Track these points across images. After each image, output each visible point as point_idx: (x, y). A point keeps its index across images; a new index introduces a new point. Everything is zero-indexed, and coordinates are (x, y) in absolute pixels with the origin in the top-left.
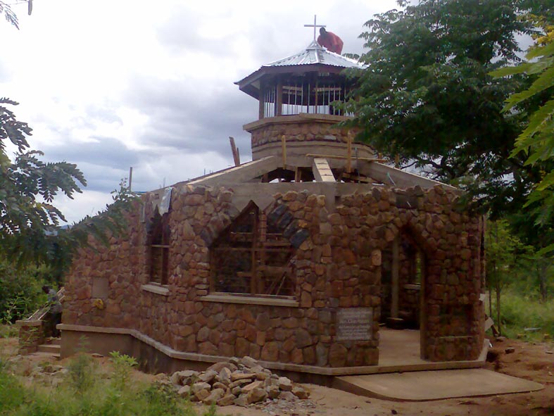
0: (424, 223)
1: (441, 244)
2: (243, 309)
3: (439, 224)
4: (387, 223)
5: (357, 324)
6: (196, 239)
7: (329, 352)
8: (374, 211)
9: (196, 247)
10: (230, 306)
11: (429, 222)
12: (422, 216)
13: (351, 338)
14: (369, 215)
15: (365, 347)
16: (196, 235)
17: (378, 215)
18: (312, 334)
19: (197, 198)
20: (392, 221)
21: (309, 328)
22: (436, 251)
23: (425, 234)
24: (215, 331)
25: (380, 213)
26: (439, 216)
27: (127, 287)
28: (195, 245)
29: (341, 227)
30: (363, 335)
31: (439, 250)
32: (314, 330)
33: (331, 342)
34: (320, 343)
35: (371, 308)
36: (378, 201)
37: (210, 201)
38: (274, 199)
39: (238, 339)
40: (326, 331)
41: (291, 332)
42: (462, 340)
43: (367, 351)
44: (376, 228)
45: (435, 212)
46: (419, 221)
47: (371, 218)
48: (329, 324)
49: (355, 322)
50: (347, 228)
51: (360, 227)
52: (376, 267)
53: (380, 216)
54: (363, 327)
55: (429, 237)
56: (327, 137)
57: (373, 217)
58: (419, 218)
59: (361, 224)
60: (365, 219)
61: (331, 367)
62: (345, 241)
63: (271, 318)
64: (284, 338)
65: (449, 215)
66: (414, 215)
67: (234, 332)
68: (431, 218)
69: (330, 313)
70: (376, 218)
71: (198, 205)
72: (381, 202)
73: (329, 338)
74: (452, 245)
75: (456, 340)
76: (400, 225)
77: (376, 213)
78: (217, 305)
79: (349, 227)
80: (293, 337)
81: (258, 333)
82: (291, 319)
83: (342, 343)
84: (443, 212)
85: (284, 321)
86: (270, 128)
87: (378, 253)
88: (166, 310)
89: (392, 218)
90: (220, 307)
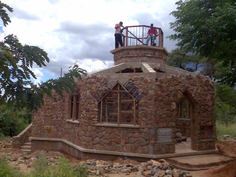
0: (193, 90)
1: (200, 100)
2: (114, 129)
3: (199, 91)
4: (178, 91)
5: (166, 135)
6: (92, 98)
7: (154, 148)
8: (172, 85)
9: (92, 102)
10: (108, 128)
11: (195, 90)
12: (192, 88)
13: (164, 141)
14: (170, 87)
15: (169, 145)
16: (93, 96)
17: (174, 87)
18: (146, 140)
19: (93, 80)
20: (180, 90)
21: (145, 137)
22: (198, 102)
23: (193, 95)
24: (102, 139)
25: (175, 86)
26: (199, 88)
27: (60, 121)
28: (92, 101)
29: (159, 92)
30: (168, 140)
31: (199, 102)
32: (147, 138)
33: (155, 143)
34: (150, 144)
35: (172, 128)
36: (174, 81)
37: (99, 81)
38: (128, 80)
39: (112, 142)
40: (153, 138)
41: (137, 139)
42: (209, 141)
43: (170, 147)
44: (173, 93)
45: (197, 86)
46: (191, 90)
47: (171, 88)
48: (154, 135)
49: (165, 134)
50: (161, 92)
51: (166, 92)
52: (174, 110)
53: (175, 87)
54: (169, 136)
55: (195, 97)
56: (147, 55)
57: (172, 88)
58: (191, 89)
59: (167, 91)
60: (169, 89)
61: (155, 154)
62: (160, 98)
63: (127, 133)
64: (133, 142)
65: (203, 87)
66: (189, 87)
67: (110, 140)
68: (196, 89)
69: (154, 130)
70: (173, 88)
71: (93, 83)
72: (175, 81)
73: (154, 141)
74: (204, 100)
75: (207, 141)
76: (183, 91)
77: (173, 86)
78: (103, 127)
79: (162, 92)
80: (138, 142)
81: (121, 140)
82: (137, 133)
83: (159, 143)
84: (201, 86)
85: (133, 134)
86: (123, 51)
87: (174, 103)
88: (79, 130)
89: (180, 88)
90: (104, 128)
